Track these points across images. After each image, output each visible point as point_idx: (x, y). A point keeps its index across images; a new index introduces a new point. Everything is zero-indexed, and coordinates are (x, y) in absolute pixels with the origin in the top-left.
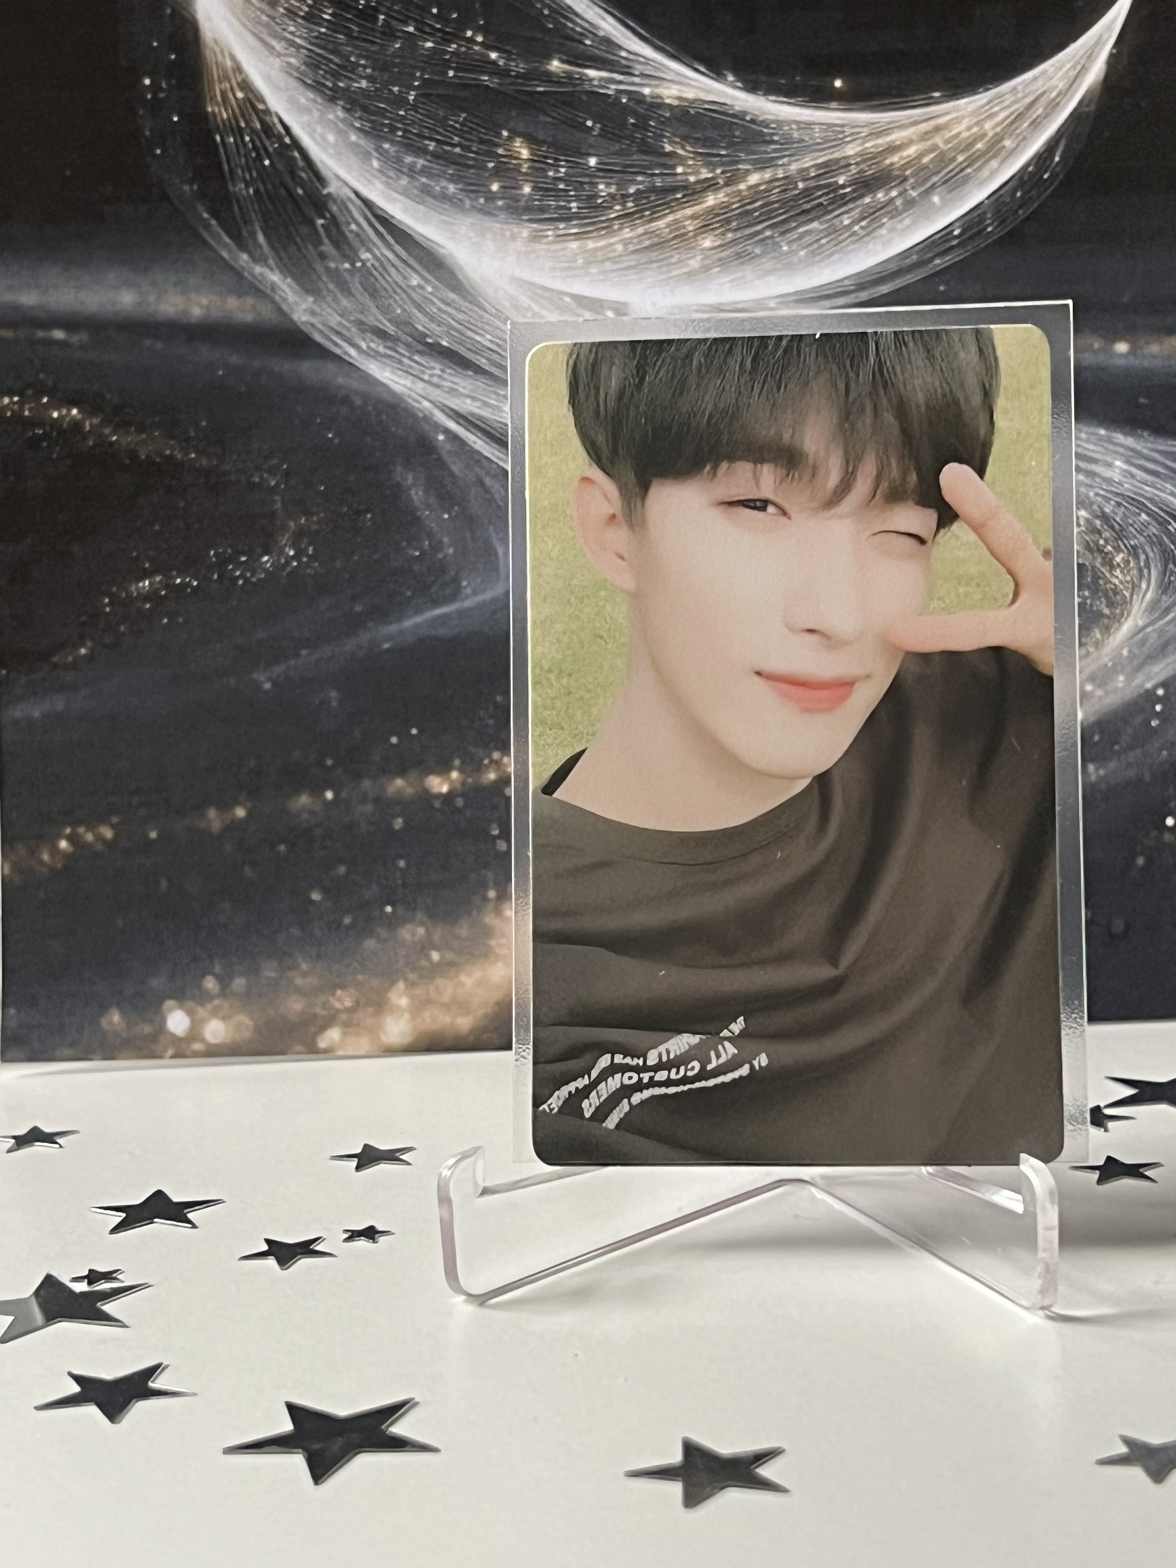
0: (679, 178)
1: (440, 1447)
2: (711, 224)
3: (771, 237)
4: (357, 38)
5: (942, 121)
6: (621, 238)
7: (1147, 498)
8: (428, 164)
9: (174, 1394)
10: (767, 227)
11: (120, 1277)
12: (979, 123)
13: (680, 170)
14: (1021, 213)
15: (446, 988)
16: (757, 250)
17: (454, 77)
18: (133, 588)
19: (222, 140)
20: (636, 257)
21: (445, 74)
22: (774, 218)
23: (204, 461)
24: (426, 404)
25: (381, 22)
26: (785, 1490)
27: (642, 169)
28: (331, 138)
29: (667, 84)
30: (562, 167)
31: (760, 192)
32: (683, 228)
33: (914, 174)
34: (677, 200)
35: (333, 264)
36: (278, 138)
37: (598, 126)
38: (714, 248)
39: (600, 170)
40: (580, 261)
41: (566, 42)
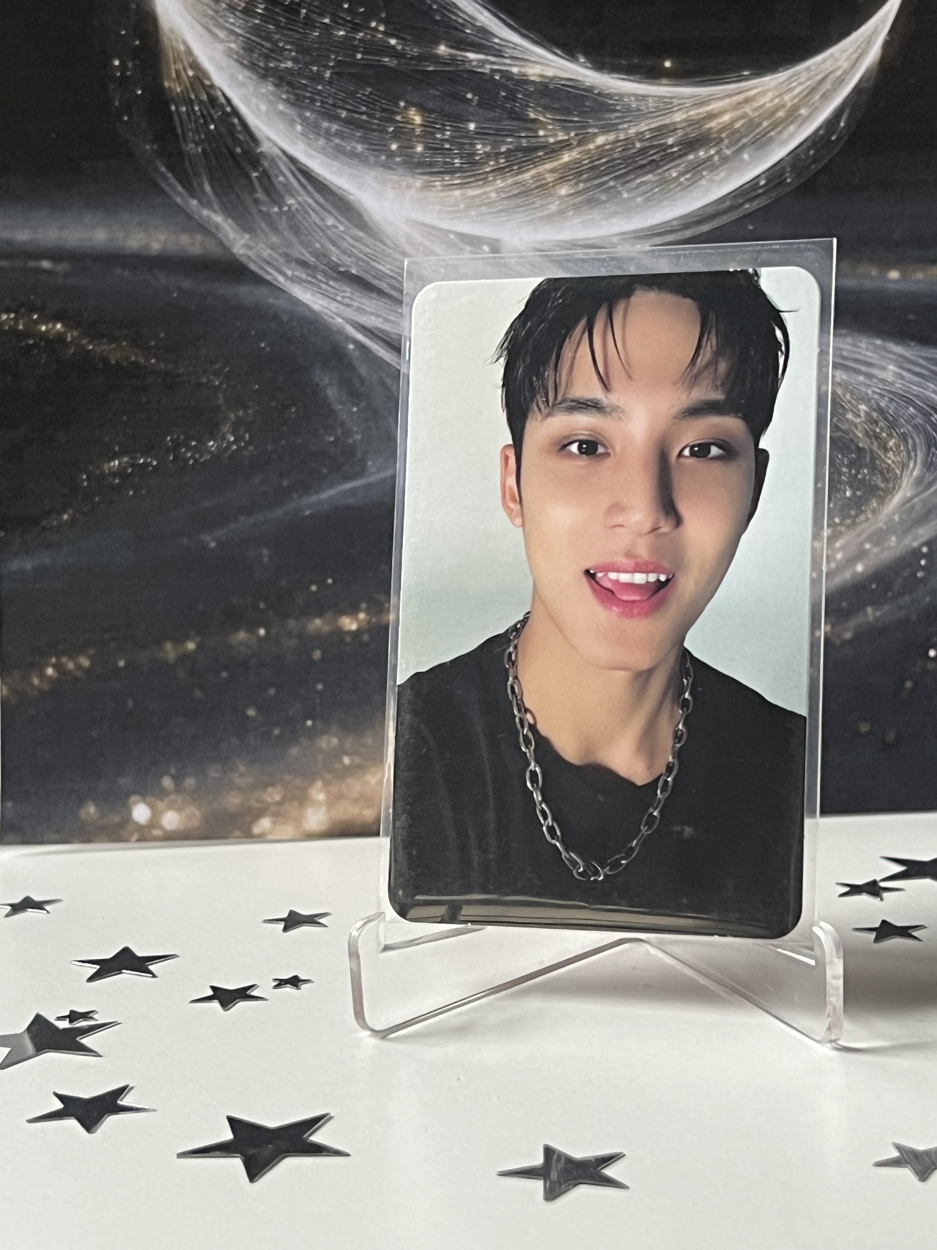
0: (541, 139)
1: (350, 1152)
2: (566, 176)
3: (614, 187)
4: (284, 28)
5: (750, 94)
6: (495, 187)
7: (915, 395)
8: (340, 128)
9: (138, 1110)
10: (611, 179)
11: (95, 1016)
12: (780, 95)
13: (541, 133)
14: (814, 167)
15: (355, 786)
16: (603, 197)
17: (362, 59)
18: (106, 467)
19: (177, 109)
20: (506, 202)
21: (354, 56)
22: (616, 171)
23: (162, 365)
24: (339, 320)
25: (303, 15)
26: (625, 1187)
27: (511, 133)
28: (263, 107)
29: (531, 65)
30: (448, 130)
31: (605, 151)
32: (545, 179)
33: (728, 137)
34: (539, 157)
35: (265, 208)
36: (221, 108)
37: (476, 98)
38: (568, 196)
39: (477, 133)
40: (462, 206)
41: (451, 31)
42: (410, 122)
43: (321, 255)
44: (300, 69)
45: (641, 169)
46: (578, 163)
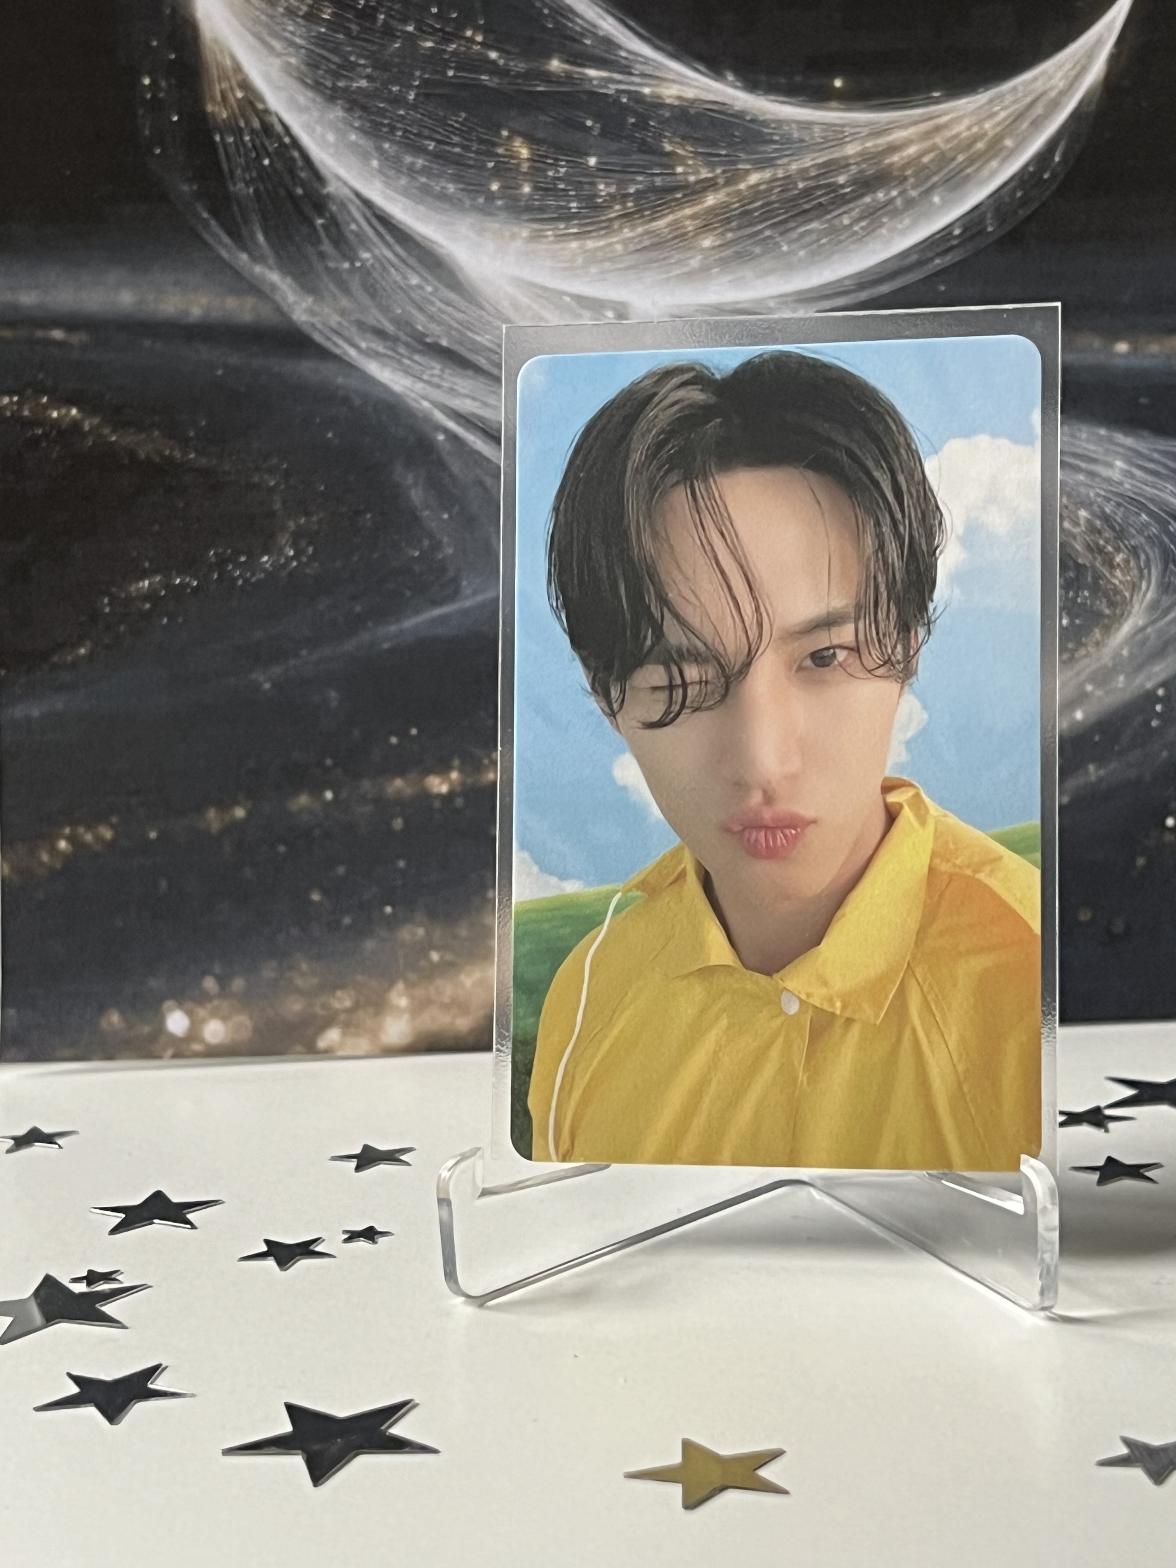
0: (679, 178)
1: (439, 1448)
2: (711, 224)
3: (771, 237)
4: (356, 38)
5: (941, 120)
6: (621, 237)
7: (1147, 498)
8: (426, 164)
9: (172, 1395)
10: (767, 227)
11: (120, 1278)
12: (980, 122)
13: (680, 170)
14: (1021, 213)
15: (446, 989)
16: (757, 250)
17: (454, 76)
18: (133, 588)
19: (222, 138)
20: (636, 256)
21: (444, 73)
22: (774, 217)
23: (204, 462)
24: (426, 404)
25: (381, 21)
26: (785, 1492)
27: (642, 170)
28: (331, 137)
29: (665, 84)
30: (562, 167)
31: (759, 192)
32: (684, 227)
33: (916, 174)
34: (677, 199)
35: (331, 265)
36: (279, 139)
37: (598, 125)
38: (714, 248)
39: (599, 170)
40: (580, 261)
41: (568, 43)
42: (514, 156)
43: (403, 323)
44: (377, 89)
45: (805, 215)
46: (726, 207)
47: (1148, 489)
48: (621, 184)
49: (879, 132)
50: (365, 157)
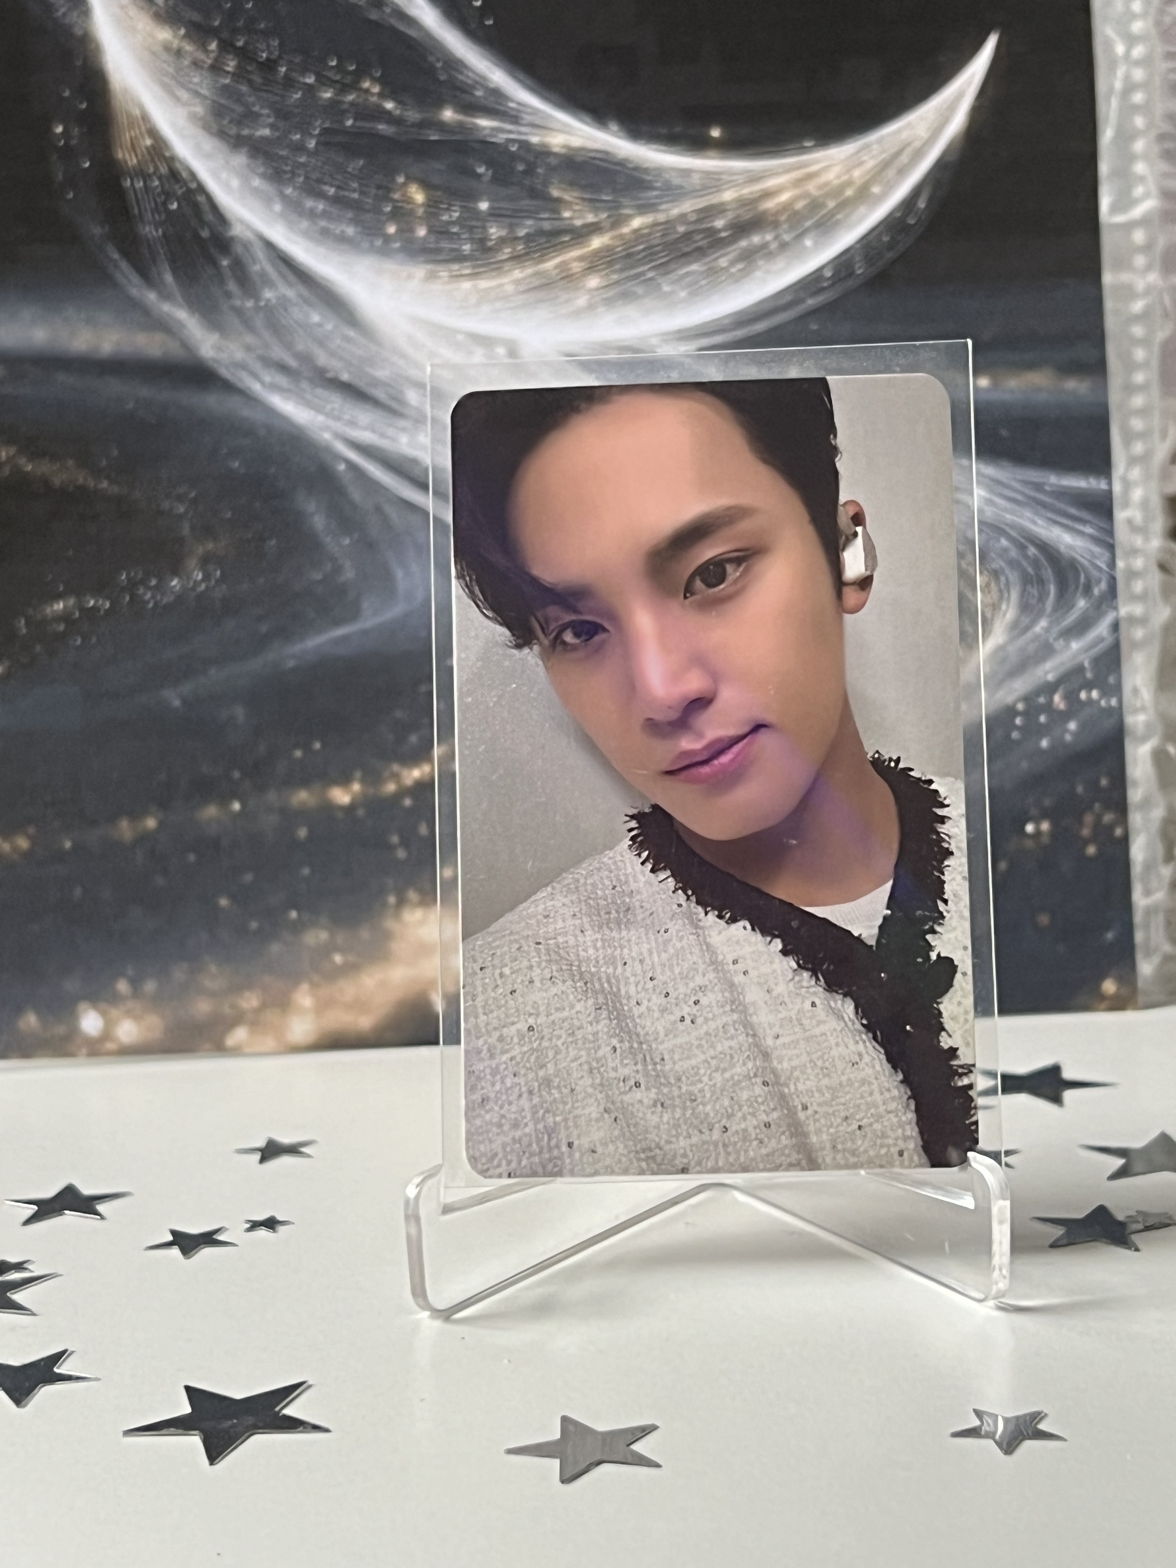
0: (567, 222)
1: (331, 1428)
2: (597, 266)
3: (651, 279)
4: (259, 90)
5: (814, 168)
6: (512, 278)
7: (1007, 525)
8: (328, 208)
9: (78, 1378)
10: (650, 269)
11: (30, 1267)
12: (848, 171)
13: (567, 214)
14: (890, 255)
15: (348, 989)
16: (640, 290)
17: (353, 126)
18: (48, 610)
19: (132, 184)
20: (525, 296)
21: (341, 122)
22: (656, 260)
23: (116, 489)
24: (327, 436)
25: (282, 74)
26: (658, 1466)
27: (530, 214)
28: (235, 183)
29: (554, 134)
30: (455, 211)
31: (643, 236)
32: (570, 269)
33: (788, 220)
34: (564, 242)
35: (238, 303)
36: (185, 183)
37: (490, 172)
38: (597, 289)
39: (491, 215)
40: (473, 300)
41: (458, 93)
42: (410, 201)
43: (306, 359)
44: (278, 138)
45: (685, 257)
46: (608, 251)
47: (1008, 516)
48: (512, 227)
49: (754, 178)
50: (268, 201)
